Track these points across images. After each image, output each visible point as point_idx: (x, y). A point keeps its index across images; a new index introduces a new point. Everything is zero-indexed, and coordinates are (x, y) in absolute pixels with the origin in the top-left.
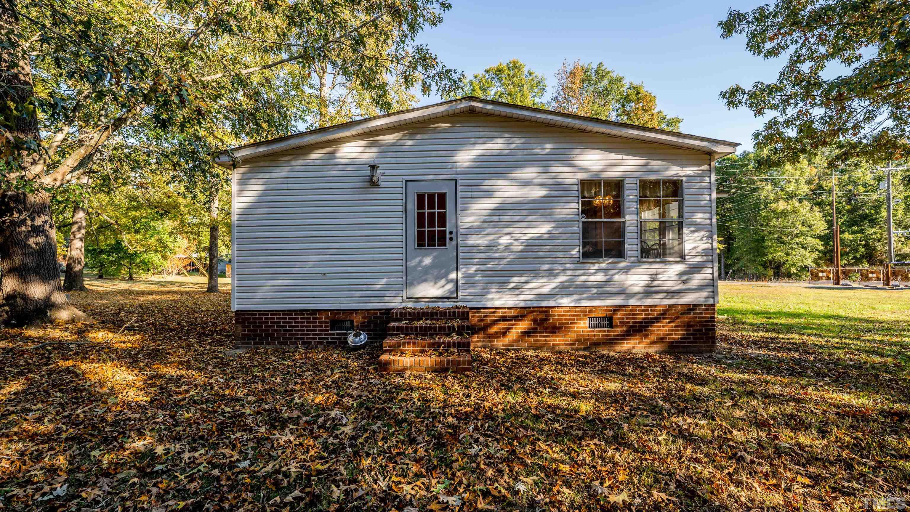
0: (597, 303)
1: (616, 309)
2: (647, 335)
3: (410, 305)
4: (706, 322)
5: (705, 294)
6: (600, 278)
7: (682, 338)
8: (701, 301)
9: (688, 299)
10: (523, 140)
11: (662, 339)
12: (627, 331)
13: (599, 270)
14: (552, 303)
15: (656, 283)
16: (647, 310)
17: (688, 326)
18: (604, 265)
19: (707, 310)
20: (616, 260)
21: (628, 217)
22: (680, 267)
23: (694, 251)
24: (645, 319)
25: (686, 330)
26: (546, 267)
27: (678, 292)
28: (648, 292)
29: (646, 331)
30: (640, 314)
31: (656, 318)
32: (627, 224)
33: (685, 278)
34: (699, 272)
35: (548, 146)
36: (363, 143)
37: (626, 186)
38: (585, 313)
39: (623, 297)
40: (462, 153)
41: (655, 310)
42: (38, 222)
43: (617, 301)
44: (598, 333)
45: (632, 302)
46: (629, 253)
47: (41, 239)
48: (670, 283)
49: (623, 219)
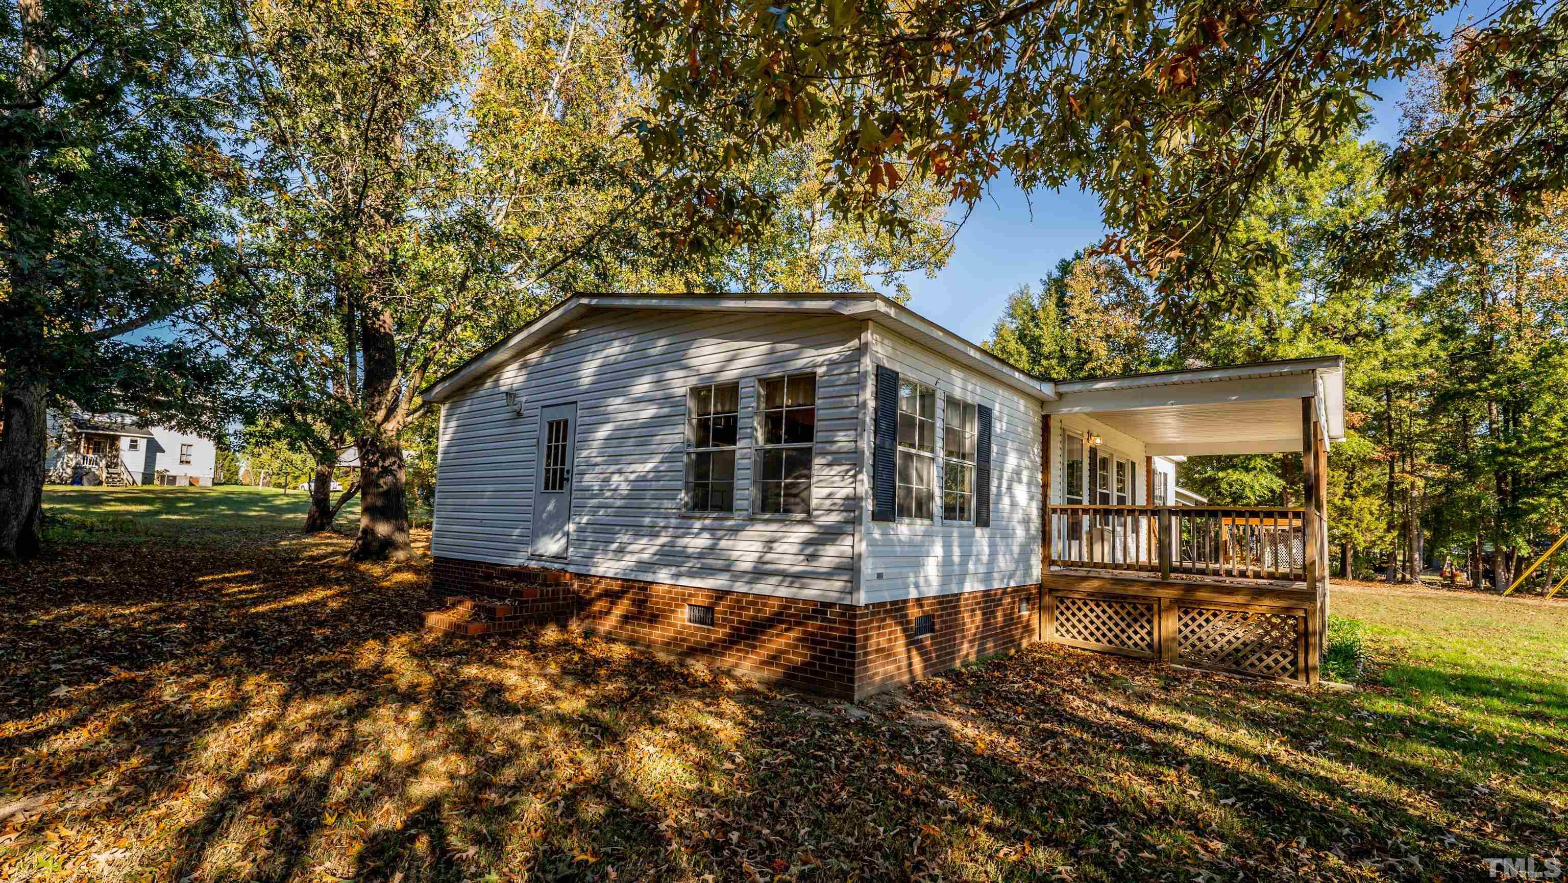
0: (697, 583)
1: (720, 595)
2: (755, 647)
3: (533, 564)
4: (841, 638)
5: (838, 585)
6: (703, 541)
7: (803, 663)
8: (833, 596)
9: (813, 591)
10: (635, 339)
11: (774, 657)
12: (731, 635)
13: (703, 529)
14: (649, 577)
15: (769, 556)
16: (755, 603)
17: (814, 642)
18: (707, 522)
19: (843, 615)
20: (721, 515)
21: (739, 444)
22: (803, 532)
23: (828, 502)
24: (754, 618)
25: (810, 648)
26: (647, 521)
27: (798, 576)
28: (759, 573)
29: (754, 639)
30: (748, 609)
31: (769, 619)
32: (737, 456)
33: (810, 550)
34: (833, 542)
35: (662, 342)
36: (516, 365)
37: (743, 392)
38: (684, 598)
39: (727, 576)
40: (586, 365)
41: (765, 605)
42: (387, 463)
43: (718, 582)
44: (697, 634)
45: (740, 587)
46: (737, 503)
47: (390, 478)
48: (788, 559)
49: (732, 447)
